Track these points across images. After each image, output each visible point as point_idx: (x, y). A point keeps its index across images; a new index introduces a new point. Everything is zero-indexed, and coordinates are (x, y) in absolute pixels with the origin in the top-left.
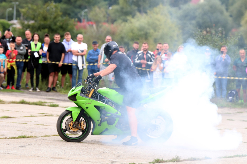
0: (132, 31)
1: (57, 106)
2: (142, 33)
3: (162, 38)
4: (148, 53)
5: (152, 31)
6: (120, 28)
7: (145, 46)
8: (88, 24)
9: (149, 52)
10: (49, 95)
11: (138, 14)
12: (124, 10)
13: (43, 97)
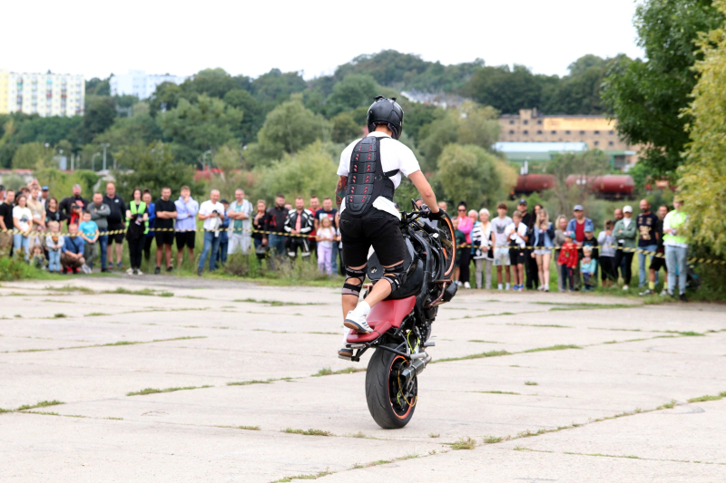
0: (278, 180)
1: (171, 295)
2: (293, 182)
3: (322, 189)
4: (303, 212)
5: (307, 179)
6: (260, 176)
7: (299, 202)
8: (213, 172)
9: (306, 211)
10: (159, 280)
11: (286, 155)
12: (266, 150)
13: (151, 282)
